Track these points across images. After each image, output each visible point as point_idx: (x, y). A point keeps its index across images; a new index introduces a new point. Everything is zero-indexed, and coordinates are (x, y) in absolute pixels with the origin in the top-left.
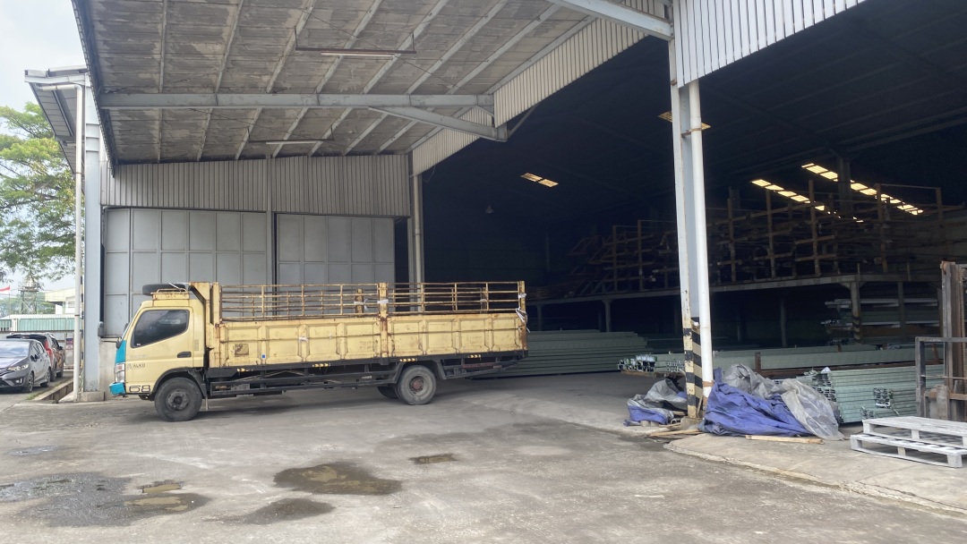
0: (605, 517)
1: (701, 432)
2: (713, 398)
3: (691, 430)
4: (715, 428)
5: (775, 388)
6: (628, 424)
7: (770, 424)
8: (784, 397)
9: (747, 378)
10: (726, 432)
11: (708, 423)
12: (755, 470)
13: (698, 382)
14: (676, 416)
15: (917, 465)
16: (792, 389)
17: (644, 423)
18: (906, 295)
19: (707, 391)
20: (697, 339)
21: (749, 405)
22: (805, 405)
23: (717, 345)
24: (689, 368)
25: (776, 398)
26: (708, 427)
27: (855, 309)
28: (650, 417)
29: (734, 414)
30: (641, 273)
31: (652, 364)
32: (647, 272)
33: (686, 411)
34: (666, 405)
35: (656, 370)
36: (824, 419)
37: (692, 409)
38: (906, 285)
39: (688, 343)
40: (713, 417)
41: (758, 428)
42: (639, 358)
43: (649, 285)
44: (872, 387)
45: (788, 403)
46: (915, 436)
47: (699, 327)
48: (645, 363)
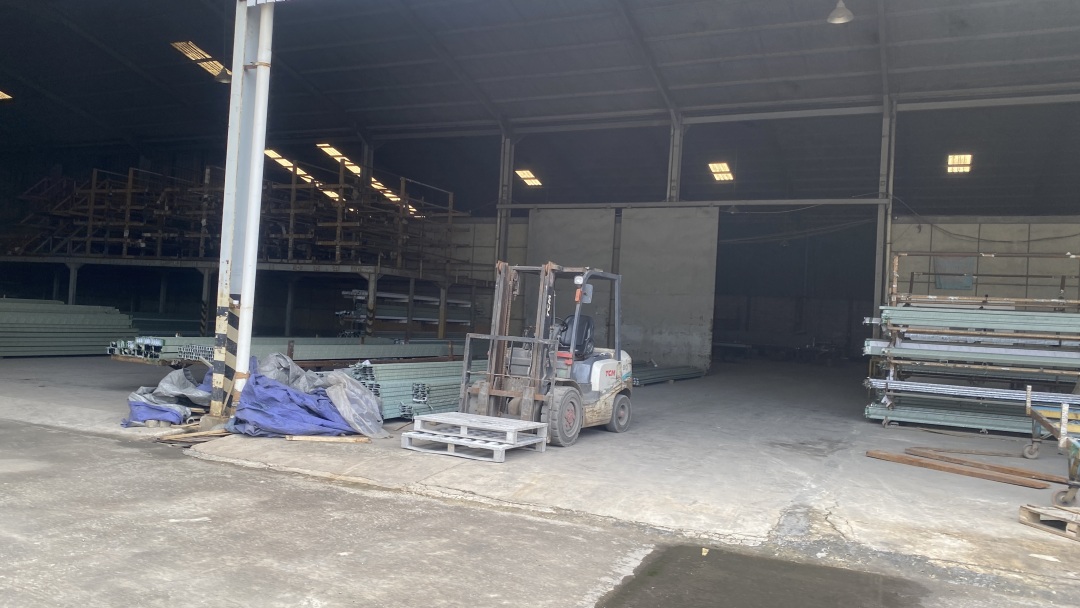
0: (136, 555)
1: (228, 433)
2: (248, 392)
3: (217, 430)
4: (250, 428)
5: (319, 381)
6: (128, 425)
7: (314, 423)
8: (329, 391)
9: (287, 370)
10: (262, 433)
11: (238, 421)
12: (306, 476)
13: (230, 373)
14: (193, 414)
15: (466, 463)
16: (339, 382)
17: (152, 422)
18: (417, 293)
19: (240, 385)
20: (234, 321)
21: (292, 400)
22: (352, 401)
23: (260, 330)
24: (220, 355)
25: (320, 393)
26: (240, 428)
27: (371, 300)
28: (160, 416)
29: (274, 411)
30: (126, 234)
31: (158, 349)
32: (136, 234)
33: (207, 409)
34: (183, 400)
35: (162, 356)
36: (369, 416)
37: (217, 406)
38: (418, 282)
39: (222, 325)
40: (248, 415)
41: (301, 428)
42: (139, 341)
43: (134, 251)
44: (411, 382)
45: (333, 398)
46: (464, 432)
47: (239, 307)
48: (148, 347)
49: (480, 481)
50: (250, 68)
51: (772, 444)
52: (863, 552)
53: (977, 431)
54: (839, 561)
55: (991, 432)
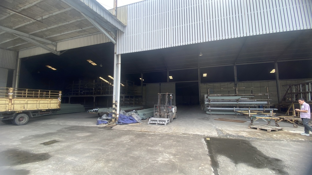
1: (117, 124)
2: (120, 117)
3: (115, 124)
4: (121, 123)
5: (130, 114)
6: (98, 125)
7: (132, 121)
8: (132, 116)
9: (124, 113)
10: (124, 124)
11: (118, 122)
13: (115, 114)
14: (109, 122)
15: (159, 126)
16: (134, 114)
17: (102, 124)
19: (118, 116)
20: (116, 106)
21: (128, 118)
22: (137, 117)
24: (114, 111)
25: (131, 116)
26: (119, 123)
28: (104, 123)
29: (125, 120)
30: (79, 91)
31: (97, 111)
32: (81, 91)
33: (111, 121)
34: (107, 119)
35: (98, 112)
36: (140, 120)
37: (113, 120)
39: (114, 106)
40: (121, 121)
41: (130, 122)
43: (81, 94)
44: (142, 113)
45: (134, 117)
46: (158, 121)
47: (117, 103)
48: (95, 111)
49: (166, 129)
50: (117, 64)
51: (199, 119)
52: (234, 136)
53: (224, 114)
54: (231, 138)
55: (226, 114)
